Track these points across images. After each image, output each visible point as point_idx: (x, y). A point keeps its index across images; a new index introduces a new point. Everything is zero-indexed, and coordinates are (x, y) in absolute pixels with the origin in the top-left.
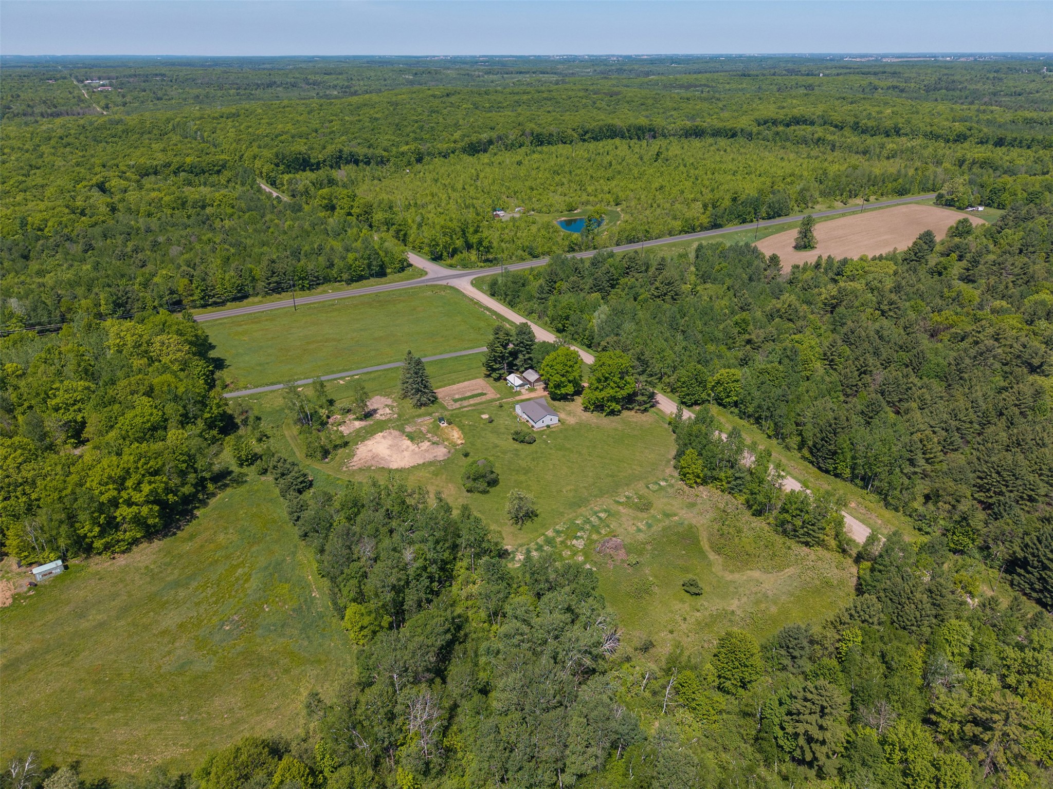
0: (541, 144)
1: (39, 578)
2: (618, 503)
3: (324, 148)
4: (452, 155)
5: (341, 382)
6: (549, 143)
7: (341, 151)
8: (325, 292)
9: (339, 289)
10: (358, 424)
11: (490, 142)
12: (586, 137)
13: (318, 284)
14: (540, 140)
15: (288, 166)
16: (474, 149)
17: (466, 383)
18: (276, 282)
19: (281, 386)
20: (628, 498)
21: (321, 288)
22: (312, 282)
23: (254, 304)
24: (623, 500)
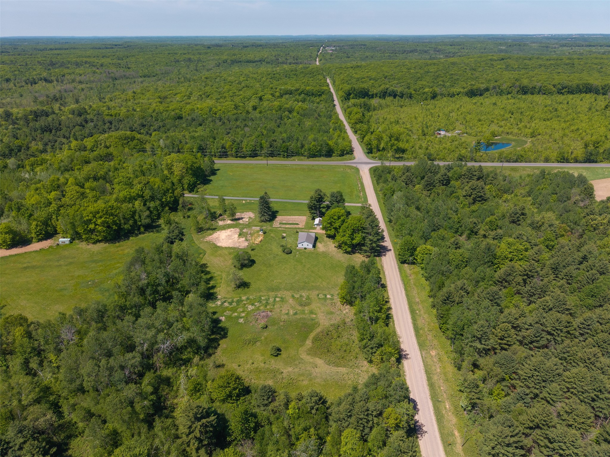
0: (525, 93)
1: (60, 243)
2: (293, 296)
3: (380, 86)
4: (456, 96)
5: (244, 202)
6: (532, 94)
7: (387, 89)
8: (294, 160)
9: (302, 160)
10: (229, 222)
11: (487, 90)
12: (563, 91)
13: (293, 156)
14: (524, 91)
15: (356, 95)
16: (472, 94)
17: (297, 217)
18: (271, 151)
19: (217, 197)
20: (301, 296)
21: (293, 158)
22: (289, 154)
23: (258, 160)
24: (297, 296)
